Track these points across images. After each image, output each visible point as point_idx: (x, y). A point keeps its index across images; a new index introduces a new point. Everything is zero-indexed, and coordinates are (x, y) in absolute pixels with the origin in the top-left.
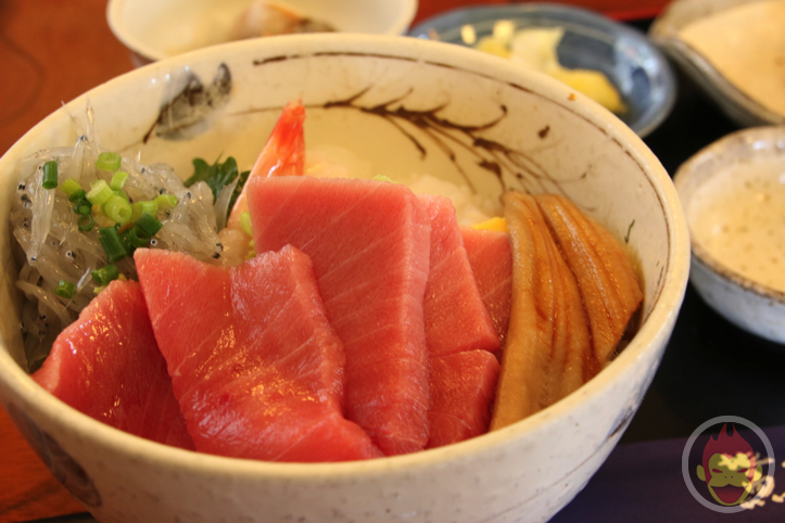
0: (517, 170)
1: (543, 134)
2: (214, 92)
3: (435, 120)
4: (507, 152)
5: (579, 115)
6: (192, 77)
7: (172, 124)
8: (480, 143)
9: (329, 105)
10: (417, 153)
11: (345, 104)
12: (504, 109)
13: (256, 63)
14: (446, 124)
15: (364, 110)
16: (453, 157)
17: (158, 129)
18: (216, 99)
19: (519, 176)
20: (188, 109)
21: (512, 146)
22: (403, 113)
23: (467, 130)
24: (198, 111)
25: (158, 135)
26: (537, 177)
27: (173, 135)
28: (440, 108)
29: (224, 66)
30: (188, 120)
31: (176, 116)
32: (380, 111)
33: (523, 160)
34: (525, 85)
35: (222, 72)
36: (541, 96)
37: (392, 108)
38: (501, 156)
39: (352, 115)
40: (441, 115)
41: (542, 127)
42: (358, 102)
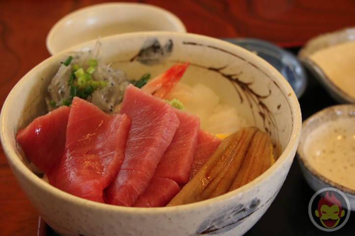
0: (269, 120)
1: (279, 107)
2: (165, 50)
3: (248, 88)
4: (268, 111)
5: (289, 103)
6: (156, 41)
7: (144, 58)
8: (261, 104)
9: (211, 69)
10: (239, 100)
11: (217, 70)
12: (270, 91)
13: (184, 43)
14: (251, 91)
15: (224, 75)
16: (251, 106)
17: (137, 58)
18: (165, 53)
19: (269, 123)
20: (152, 54)
21: (270, 109)
22: (237, 81)
23: (258, 96)
24: (157, 56)
25: (138, 60)
26: (274, 125)
27: (145, 62)
28: (250, 84)
29: (171, 41)
30: (152, 58)
31: (147, 55)
32: (229, 77)
33: (272, 116)
34: (278, 84)
35: (169, 43)
36: (281, 91)
37: (234, 78)
38: (266, 112)
39: (218, 76)
40: (251, 87)
41: (279, 104)
42: (222, 71)
